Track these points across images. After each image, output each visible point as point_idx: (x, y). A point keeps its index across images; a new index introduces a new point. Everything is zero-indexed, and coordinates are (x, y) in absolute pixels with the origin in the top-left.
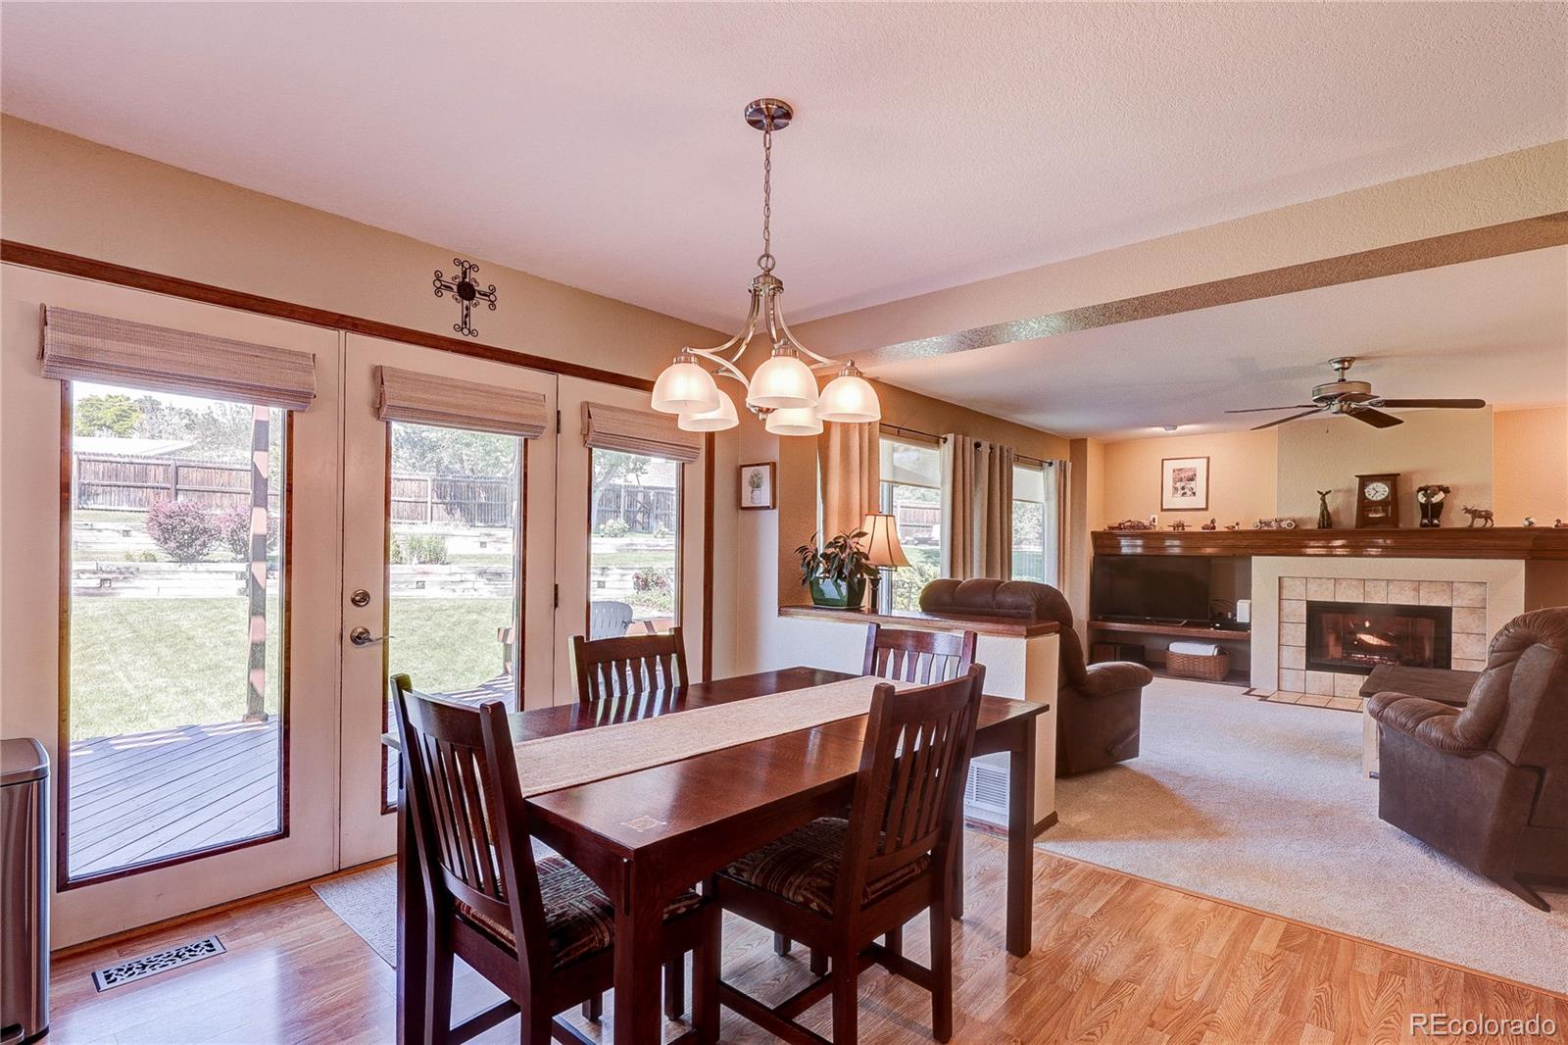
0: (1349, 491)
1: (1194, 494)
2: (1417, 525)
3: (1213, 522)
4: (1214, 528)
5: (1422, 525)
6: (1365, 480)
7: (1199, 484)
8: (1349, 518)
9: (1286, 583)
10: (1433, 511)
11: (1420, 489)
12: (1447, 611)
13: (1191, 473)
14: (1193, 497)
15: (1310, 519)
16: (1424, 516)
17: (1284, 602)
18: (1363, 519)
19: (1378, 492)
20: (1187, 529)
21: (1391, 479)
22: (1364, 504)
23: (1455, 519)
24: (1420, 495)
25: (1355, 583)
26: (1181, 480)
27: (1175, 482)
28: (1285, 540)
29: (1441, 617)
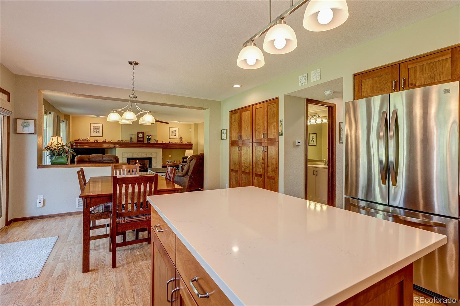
0: (135, 135)
1: (99, 133)
2: (147, 142)
3: (106, 140)
4: (106, 141)
5: (148, 142)
6: (138, 133)
7: (100, 130)
8: (135, 141)
9: (123, 154)
10: (149, 139)
11: (147, 135)
12: (151, 158)
13: (98, 127)
14: (99, 134)
15: (128, 140)
16: (148, 140)
17: (123, 158)
18: (138, 141)
19: (141, 135)
20: (99, 142)
21: (142, 133)
22: (138, 137)
23: (152, 141)
24: (147, 136)
25: (136, 153)
26: (96, 129)
27: (94, 129)
28: (123, 145)
29: (150, 159)
